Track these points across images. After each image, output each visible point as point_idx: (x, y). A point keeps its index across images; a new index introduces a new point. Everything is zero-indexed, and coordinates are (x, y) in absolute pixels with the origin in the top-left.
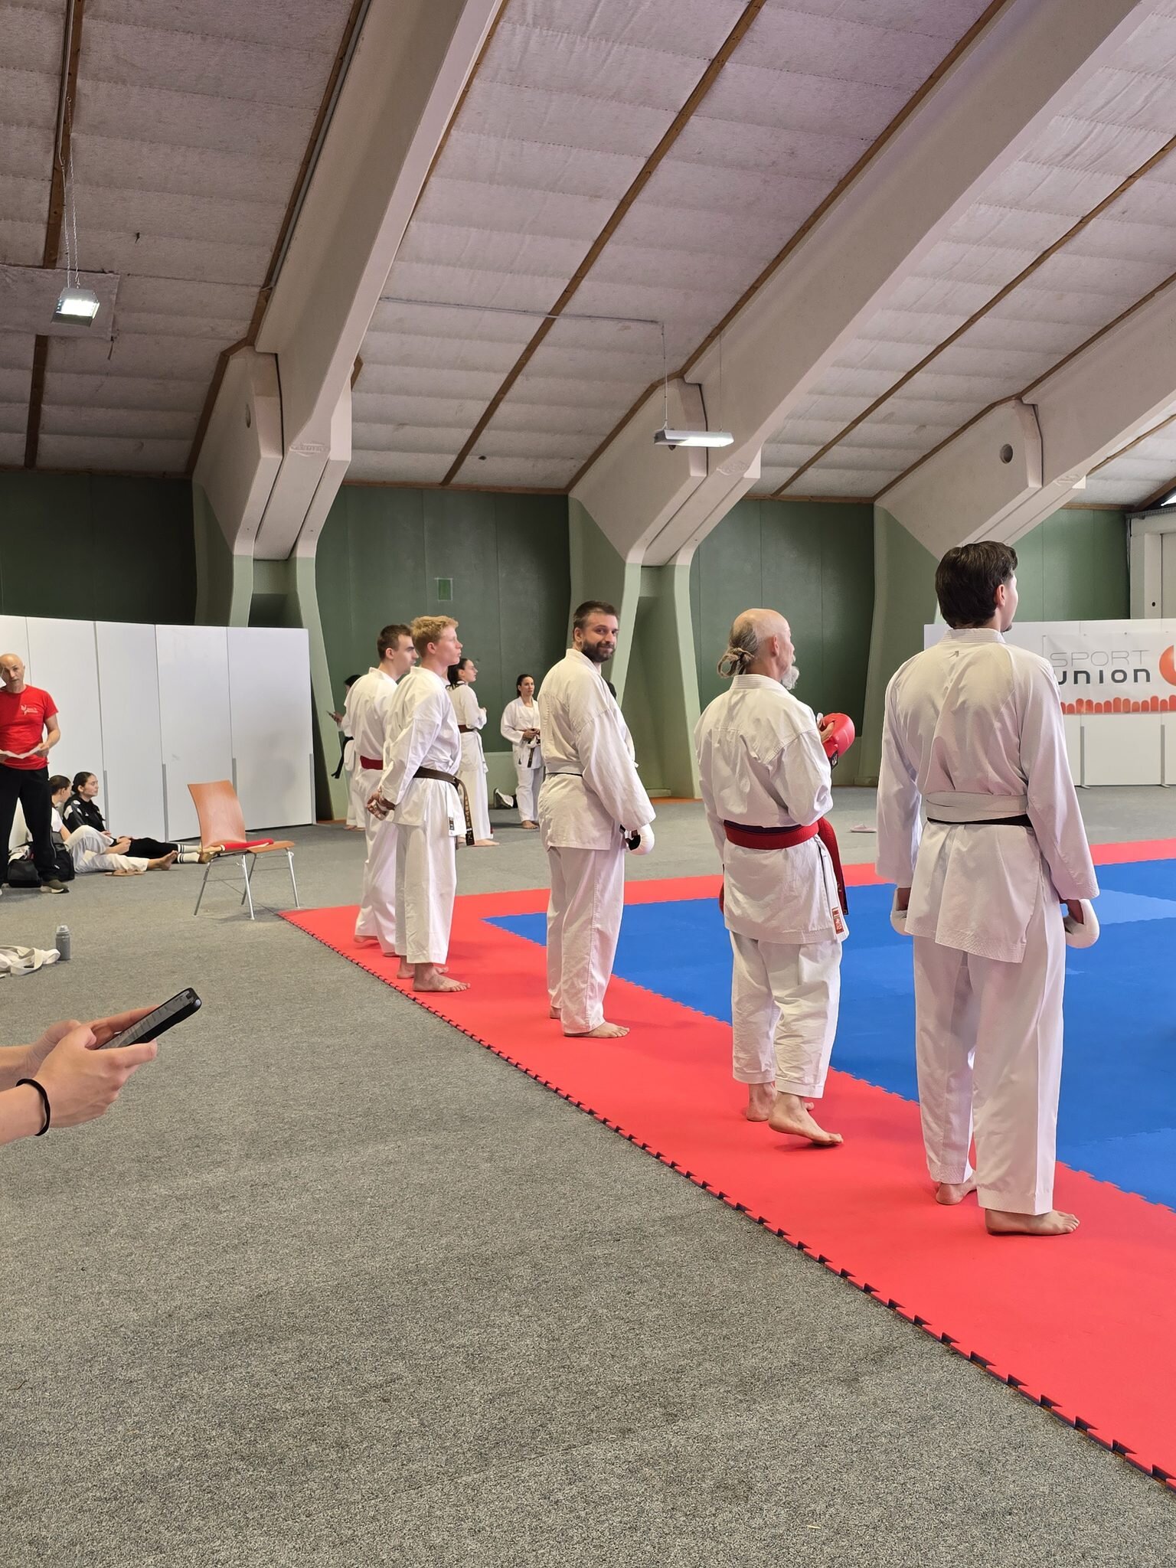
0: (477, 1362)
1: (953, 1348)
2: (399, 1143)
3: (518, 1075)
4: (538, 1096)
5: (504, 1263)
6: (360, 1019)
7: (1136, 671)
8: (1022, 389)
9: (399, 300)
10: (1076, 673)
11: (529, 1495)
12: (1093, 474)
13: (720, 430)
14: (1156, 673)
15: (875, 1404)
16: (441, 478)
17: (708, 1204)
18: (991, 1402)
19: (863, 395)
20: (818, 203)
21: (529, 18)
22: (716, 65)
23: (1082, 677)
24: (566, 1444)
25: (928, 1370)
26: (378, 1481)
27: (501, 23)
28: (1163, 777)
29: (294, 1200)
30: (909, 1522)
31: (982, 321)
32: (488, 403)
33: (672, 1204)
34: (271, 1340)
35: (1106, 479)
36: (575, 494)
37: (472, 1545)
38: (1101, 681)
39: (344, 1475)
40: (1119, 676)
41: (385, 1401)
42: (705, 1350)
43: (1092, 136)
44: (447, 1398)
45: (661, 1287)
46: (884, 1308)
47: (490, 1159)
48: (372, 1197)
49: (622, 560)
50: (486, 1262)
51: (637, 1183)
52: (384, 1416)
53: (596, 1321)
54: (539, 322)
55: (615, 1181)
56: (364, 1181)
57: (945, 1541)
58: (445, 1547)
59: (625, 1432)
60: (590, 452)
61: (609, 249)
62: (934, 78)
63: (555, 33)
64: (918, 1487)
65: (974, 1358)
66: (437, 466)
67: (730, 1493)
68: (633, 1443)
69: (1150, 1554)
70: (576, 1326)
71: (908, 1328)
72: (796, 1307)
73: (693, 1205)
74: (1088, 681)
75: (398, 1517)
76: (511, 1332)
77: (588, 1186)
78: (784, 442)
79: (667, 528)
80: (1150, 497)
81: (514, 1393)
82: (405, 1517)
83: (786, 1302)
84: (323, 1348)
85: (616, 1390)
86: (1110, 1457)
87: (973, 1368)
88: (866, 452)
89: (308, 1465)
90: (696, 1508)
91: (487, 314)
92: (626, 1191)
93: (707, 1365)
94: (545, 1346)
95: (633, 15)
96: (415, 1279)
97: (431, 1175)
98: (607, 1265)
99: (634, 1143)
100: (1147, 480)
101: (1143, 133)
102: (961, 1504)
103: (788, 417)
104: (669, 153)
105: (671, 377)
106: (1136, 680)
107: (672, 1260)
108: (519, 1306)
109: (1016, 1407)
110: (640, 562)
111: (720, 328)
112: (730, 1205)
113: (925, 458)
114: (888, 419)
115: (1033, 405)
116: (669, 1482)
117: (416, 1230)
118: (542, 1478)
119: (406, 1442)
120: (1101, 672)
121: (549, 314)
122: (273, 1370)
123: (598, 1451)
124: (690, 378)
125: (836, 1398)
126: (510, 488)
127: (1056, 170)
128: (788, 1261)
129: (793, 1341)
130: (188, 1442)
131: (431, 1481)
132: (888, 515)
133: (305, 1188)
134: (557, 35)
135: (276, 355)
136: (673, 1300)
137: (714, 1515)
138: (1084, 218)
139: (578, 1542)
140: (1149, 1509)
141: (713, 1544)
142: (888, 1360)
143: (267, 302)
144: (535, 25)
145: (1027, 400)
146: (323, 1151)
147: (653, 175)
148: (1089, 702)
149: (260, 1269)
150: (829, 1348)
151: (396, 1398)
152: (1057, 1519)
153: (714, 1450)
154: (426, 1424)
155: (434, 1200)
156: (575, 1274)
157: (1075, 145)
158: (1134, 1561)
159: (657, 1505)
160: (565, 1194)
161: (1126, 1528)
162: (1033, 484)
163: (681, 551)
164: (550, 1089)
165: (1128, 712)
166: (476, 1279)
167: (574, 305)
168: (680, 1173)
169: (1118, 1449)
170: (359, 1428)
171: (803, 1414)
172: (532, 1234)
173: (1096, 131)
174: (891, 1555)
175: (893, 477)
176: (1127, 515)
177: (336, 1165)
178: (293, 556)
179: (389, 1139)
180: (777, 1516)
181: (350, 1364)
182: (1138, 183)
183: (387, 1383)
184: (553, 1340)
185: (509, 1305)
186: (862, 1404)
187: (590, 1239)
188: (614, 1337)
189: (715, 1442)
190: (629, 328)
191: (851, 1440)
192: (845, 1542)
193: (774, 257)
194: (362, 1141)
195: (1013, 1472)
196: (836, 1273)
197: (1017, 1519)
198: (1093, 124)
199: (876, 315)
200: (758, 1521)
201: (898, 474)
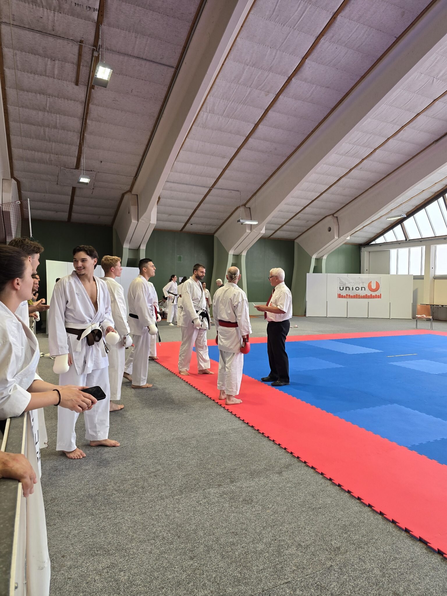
0: (180, 466)
1: (307, 465)
2: (162, 407)
3: (194, 390)
4: (199, 396)
5: (189, 440)
6: (152, 374)
7: (362, 288)
8: (334, 212)
9: (171, 182)
10: (346, 287)
11: (193, 502)
12: (352, 235)
13: (255, 220)
14: (367, 288)
15: (286, 479)
16: (180, 230)
17: (244, 425)
18: (316, 479)
19: (292, 212)
20: (282, 162)
21: (208, 111)
22: (257, 125)
23: (348, 289)
24: (204, 488)
25: (300, 470)
26: (152, 497)
27: (201, 112)
28: (368, 316)
30: (294, 510)
31: (324, 194)
32: (194, 210)
33: (234, 425)
34: (125, 459)
35: (355, 237)
36: (216, 235)
37: (177, 515)
38: (353, 290)
39: (143, 496)
40: (357, 289)
41: (155, 476)
42: (242, 464)
43: (353, 148)
44: (172, 475)
45: (231, 447)
46: (289, 454)
49: (227, 253)
50: (184, 440)
51: (225, 419)
52: (155, 480)
53: (213, 456)
54: (208, 190)
57: (303, 515)
58: (170, 515)
59: (219, 485)
60: (220, 224)
61: (227, 171)
62: (313, 132)
64: (296, 501)
65: (312, 468)
66: (180, 226)
67: (247, 502)
68: (222, 488)
69: (356, 520)
70: (208, 457)
71: (296, 459)
72: (266, 453)
73: (240, 426)
74: (349, 290)
75: (158, 507)
76: (190, 458)
77: (212, 420)
78: (271, 224)
79: (240, 245)
80: (367, 242)
81: (190, 475)
82: (159, 507)
83: (263, 452)
84: (139, 462)
85: (218, 474)
86: (347, 494)
87: (312, 470)
88: (293, 227)
89: (134, 493)
90: (237, 506)
91: (194, 187)
92: (222, 422)
93: (242, 468)
94: (199, 462)
95: (235, 111)
96: (165, 444)
98: (217, 441)
100: (366, 237)
101: (366, 148)
102: (308, 506)
103: (273, 217)
104: (243, 147)
105: (242, 206)
106: (362, 290)
107: (234, 440)
109: (323, 480)
110: (233, 254)
111: (255, 193)
112: (250, 426)
113: (308, 229)
114: (299, 219)
115: (337, 217)
116: (230, 499)
118: (197, 497)
119: (161, 487)
120: (353, 287)
121: (211, 188)
122: (125, 467)
123: (212, 491)
124: (248, 206)
125: (275, 477)
126: (199, 233)
127: (344, 157)
128: (264, 441)
129: (265, 462)
130: (101, 486)
131: (167, 498)
132: (298, 244)
134: (215, 116)
135: (137, 195)
136: (234, 451)
137: (242, 508)
138: (350, 169)
139: (206, 515)
140: (356, 508)
141: (242, 515)
142: (290, 467)
143: (135, 181)
144: (209, 112)
145: (335, 215)
147: (239, 153)
148: (349, 295)
149: (122, 440)
151: (158, 475)
152: (332, 510)
153: (243, 491)
154: (166, 482)
155: (170, 423)
156: (208, 443)
157: (349, 151)
158: (352, 521)
159: (227, 505)
161: (350, 513)
162: (336, 237)
163: (243, 251)
164: (203, 394)
165: (359, 298)
166: (181, 444)
167: (217, 186)
168: (237, 417)
169: (349, 492)
170: (148, 483)
171: (267, 481)
172: (197, 432)
173: (354, 147)
174: (289, 519)
175: (300, 234)
176: (361, 247)
177: (145, 413)
178: (139, 248)
179: (159, 406)
180: (259, 508)
181: (146, 466)
182: (365, 161)
183: (156, 471)
184: (201, 461)
185: (190, 451)
186: (283, 479)
187: (212, 434)
188: (218, 460)
189: (243, 488)
190: (232, 192)
191: (279, 488)
192: (276, 515)
193: (270, 175)
194: (152, 406)
195: (321, 498)
196: (277, 444)
197: (322, 510)
198: (354, 145)
199: (296, 192)
200: (254, 509)
201: (301, 233)
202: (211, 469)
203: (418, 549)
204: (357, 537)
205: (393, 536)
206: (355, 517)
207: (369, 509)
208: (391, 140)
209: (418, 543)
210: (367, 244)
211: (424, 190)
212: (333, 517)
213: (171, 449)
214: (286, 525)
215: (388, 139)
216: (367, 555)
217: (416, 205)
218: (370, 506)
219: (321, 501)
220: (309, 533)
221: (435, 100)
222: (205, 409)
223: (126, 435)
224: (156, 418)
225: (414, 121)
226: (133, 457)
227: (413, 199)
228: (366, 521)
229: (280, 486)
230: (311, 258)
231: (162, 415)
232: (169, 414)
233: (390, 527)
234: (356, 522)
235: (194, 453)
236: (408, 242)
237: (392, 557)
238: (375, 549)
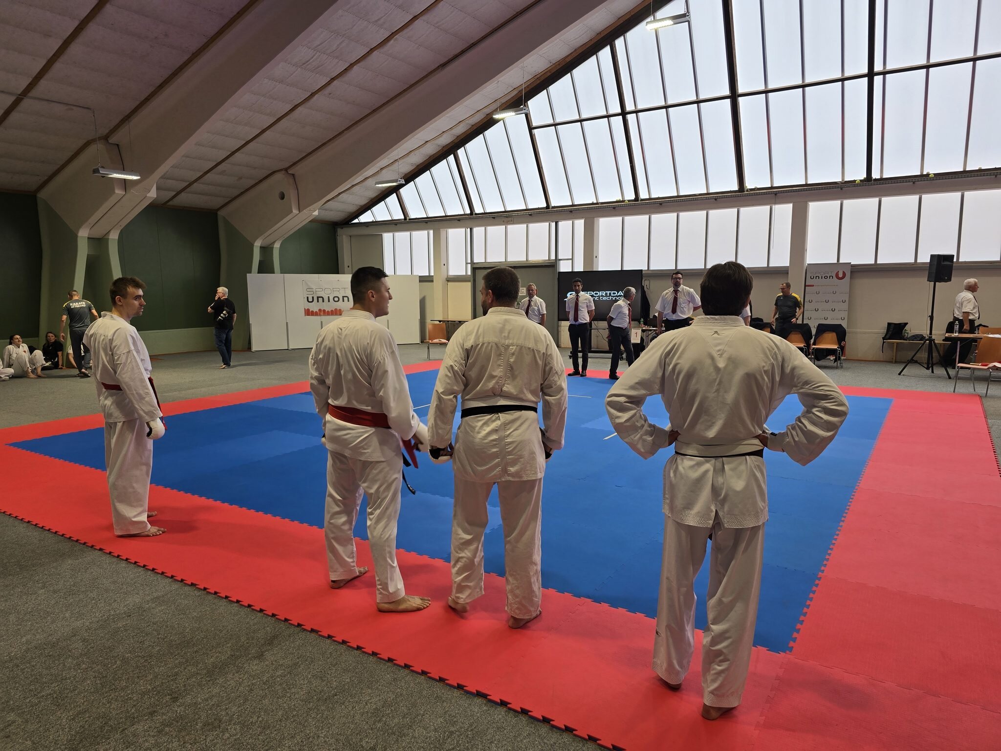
0: (60, 701)
1: (303, 628)
5: (65, 643)
7: (343, 297)
8: (288, 166)
10: (318, 298)
12: (322, 207)
13: (132, 172)
15: (272, 664)
17: (175, 586)
18: (322, 648)
23: (320, 300)
24: (121, 729)
25: (293, 641)
30: (295, 713)
33: (156, 590)
35: (327, 210)
36: (41, 195)
38: (329, 301)
40: (336, 299)
41: (7, 737)
42: (187, 661)
44: (46, 725)
46: (270, 618)
49: (73, 232)
53: (126, 661)
55: (122, 585)
57: (311, 716)
59: (152, 714)
64: (297, 696)
65: (312, 630)
67: (211, 727)
68: (158, 718)
70: (115, 667)
71: (282, 625)
74: (323, 301)
76: (77, 679)
78: (168, 179)
79: (103, 219)
80: (345, 218)
81: (85, 711)
83: (223, 626)
85: (143, 694)
87: (313, 635)
90: (195, 739)
92: (129, 589)
99: (129, 562)
100: (344, 212)
102: (316, 697)
105: (100, 139)
106: (343, 301)
107: (161, 620)
108: (79, 664)
110: (87, 236)
111: (128, 117)
113: (242, 193)
114: (223, 173)
115: (293, 174)
116: (180, 731)
120: (329, 297)
123: (140, 727)
124: (113, 140)
125: (255, 667)
129: (230, 645)
132: (225, 219)
136: (165, 640)
137: (205, 739)
142: (275, 642)
145: (290, 171)
148: (324, 310)
150: (247, 643)
151: (14, 733)
154: (36, 742)
156: (108, 640)
159: (175, 744)
162: (295, 211)
163: (112, 231)
171: (240, 678)
174: (289, 730)
175: (226, 201)
176: (336, 227)
182: (335, 82)
183: (6, 727)
184: (103, 677)
186: (266, 666)
188: (137, 667)
189: (200, 704)
191: (264, 684)
192: (268, 732)
195: (335, 677)
196: (245, 606)
199: (216, 123)
201: (229, 200)
208: (375, 53)
210: (346, 222)
215: (372, 50)
229: (265, 679)
230: (253, 245)
235: (84, 666)
236: (407, 223)
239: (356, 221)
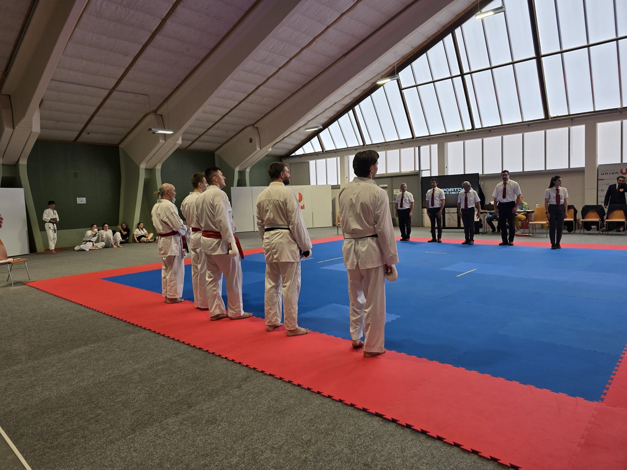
0: (126, 404)
1: (264, 373)
2: (85, 347)
3: (122, 322)
4: (131, 328)
5: (129, 376)
8: (254, 123)
9: (58, 81)
11: (150, 437)
12: (273, 147)
13: (169, 129)
15: (246, 391)
16: (73, 139)
17: (190, 349)
18: (276, 385)
19: (210, 121)
20: (196, 65)
22: (164, 21)
24: (160, 421)
25: (259, 380)
26: (99, 444)
29: (50, 370)
30: (261, 418)
31: (243, 103)
32: (90, 116)
33: (180, 351)
34: (51, 412)
35: (276, 149)
36: (121, 146)
37: (135, 454)
39: (87, 445)
41: (96, 422)
42: (197, 388)
43: (270, 56)
44: (118, 416)
45: (181, 373)
46: (245, 367)
47: (118, 348)
48: (79, 365)
49: (138, 166)
50: (123, 377)
51: (168, 347)
52: (98, 426)
53: (162, 386)
54: (108, 92)
55: (161, 348)
56: (75, 360)
57: (270, 421)
58: (127, 456)
59: (177, 414)
60: (125, 133)
61: (131, 72)
62: (228, 34)
63: (111, 3)
64: (261, 409)
65: (270, 375)
66: (72, 135)
67: (211, 422)
68: (180, 417)
70: (156, 389)
71: (252, 371)
73: (186, 350)
75: (108, 453)
76: (135, 394)
77: (152, 350)
78: (188, 134)
79: (153, 158)
80: (287, 154)
81: (140, 411)
82: (111, 452)
83: (218, 371)
84: (71, 411)
85: (172, 403)
88: (212, 138)
89: (74, 445)
90: (202, 428)
91: (90, 88)
92: (165, 350)
93: (198, 391)
94: (147, 396)
95: (137, 2)
96: (100, 385)
97: (99, 355)
99: (165, 336)
100: (286, 149)
101: (282, 57)
102: (273, 410)
103: (189, 127)
104: (150, 45)
105: (152, 112)
107: (183, 366)
108: (137, 387)
109: (283, 384)
110: (145, 167)
111: (167, 99)
112: (198, 348)
113: (228, 140)
114: (217, 129)
115: (257, 128)
116: (193, 424)
117: (97, 372)
118: (154, 431)
119: (107, 431)
121: (111, 90)
122: (55, 421)
123: (170, 421)
124: (159, 112)
125: (236, 392)
126: (98, 143)
127: (261, 64)
128: (216, 360)
129: (222, 380)
130: (27, 448)
131: (117, 440)
132: (219, 156)
133: (53, 366)
135: (9, 95)
136: (185, 376)
137: (207, 429)
138: (268, 78)
139: (168, 446)
140: (318, 401)
141: (208, 436)
142: (248, 380)
143: (6, 77)
145: (255, 126)
146: (58, 354)
147: (145, 51)
149: (42, 392)
150: (232, 380)
152: (297, 409)
153: (204, 412)
155: (101, 362)
156: (153, 375)
157: (265, 58)
159: (190, 430)
160: (145, 354)
161: (313, 407)
162: (258, 149)
163: (158, 165)
166: (121, 382)
167: (119, 88)
169: (308, 389)
170: (90, 431)
171: (227, 398)
172: (137, 366)
173: (270, 55)
176: (282, 158)
177: (64, 357)
178: (18, 163)
179: (81, 347)
180: (225, 425)
181: (82, 414)
182: (281, 70)
183: (96, 416)
184: (150, 394)
185: (133, 387)
186: (243, 392)
187: (156, 364)
188: (169, 389)
189: (204, 410)
190: (138, 96)
191: (242, 402)
192: (244, 427)
193: (183, 79)
194: (72, 349)
195: (284, 400)
196: (230, 361)
197: (287, 411)
198: (270, 53)
199: (213, 99)
200: (220, 427)
201: (220, 145)
202: (163, 399)
203: (376, 422)
204: (324, 426)
205: (354, 417)
206: (318, 410)
207: (329, 399)
208: (305, 50)
209: (375, 417)
210: (288, 155)
211: (336, 103)
212: (298, 415)
213: (109, 389)
214: (256, 433)
215: (303, 49)
216: (335, 439)
217: (330, 117)
218: (329, 397)
219: (285, 404)
220: (279, 435)
221: (342, 14)
222: (141, 341)
223: (45, 386)
224: (80, 360)
225: (325, 33)
226: (62, 407)
227: (327, 111)
228: (328, 411)
229: (242, 399)
230: (234, 170)
231: (89, 356)
232: (96, 353)
233: (350, 410)
234: (320, 414)
235: (139, 387)
236: (324, 154)
237: (357, 435)
238: (341, 433)
239: (293, 154)
